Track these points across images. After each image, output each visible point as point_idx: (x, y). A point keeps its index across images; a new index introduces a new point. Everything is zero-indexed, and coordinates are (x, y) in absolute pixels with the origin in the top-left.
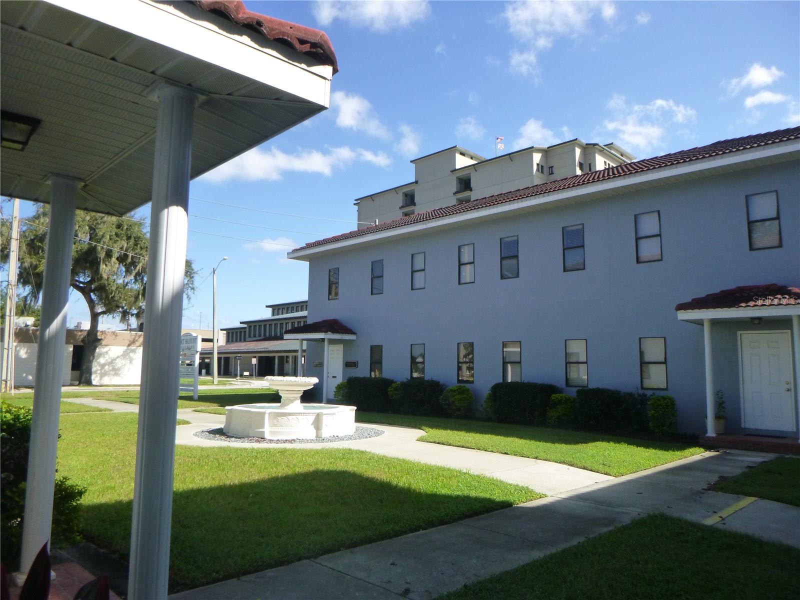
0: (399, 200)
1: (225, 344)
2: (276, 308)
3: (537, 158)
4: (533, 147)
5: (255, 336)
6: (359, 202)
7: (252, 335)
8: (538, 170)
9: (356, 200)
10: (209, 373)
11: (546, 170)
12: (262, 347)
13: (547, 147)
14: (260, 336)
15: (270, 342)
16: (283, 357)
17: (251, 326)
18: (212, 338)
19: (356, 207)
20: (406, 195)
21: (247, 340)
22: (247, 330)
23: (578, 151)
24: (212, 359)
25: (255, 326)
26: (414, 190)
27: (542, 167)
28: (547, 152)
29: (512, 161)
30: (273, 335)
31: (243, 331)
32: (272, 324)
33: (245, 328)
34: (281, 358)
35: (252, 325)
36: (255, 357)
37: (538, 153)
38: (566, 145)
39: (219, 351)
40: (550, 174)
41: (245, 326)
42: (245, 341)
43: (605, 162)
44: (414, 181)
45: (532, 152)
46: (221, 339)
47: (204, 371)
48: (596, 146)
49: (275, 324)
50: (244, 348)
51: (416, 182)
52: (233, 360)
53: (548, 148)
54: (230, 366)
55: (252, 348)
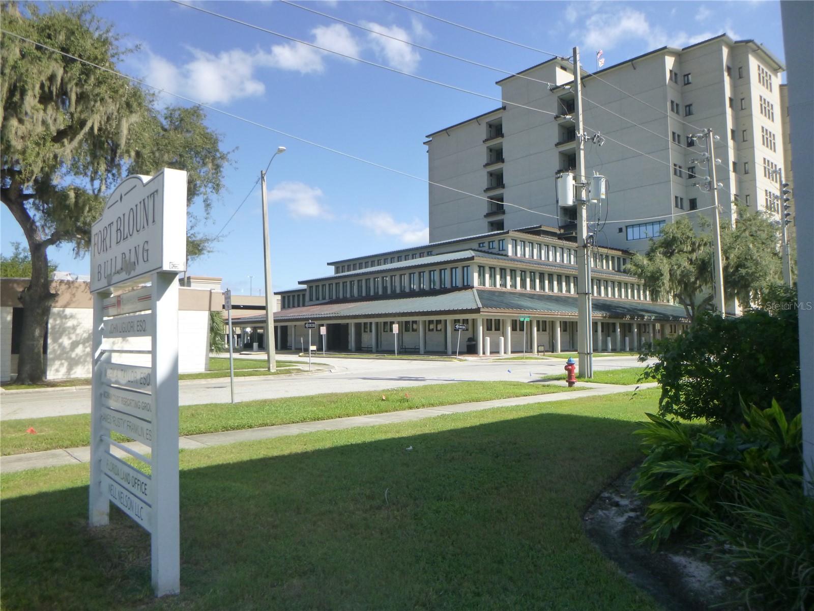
0: (482, 131)
1: (280, 310)
2: (339, 266)
3: (670, 62)
4: (665, 48)
5: (318, 299)
6: (431, 139)
7: (314, 298)
8: (671, 78)
9: (427, 137)
10: (262, 347)
11: (680, 79)
12: (331, 312)
13: (681, 48)
14: (324, 298)
15: (339, 305)
16: (360, 324)
17: (312, 287)
18: (265, 305)
19: (426, 147)
20: (490, 126)
21: (306, 304)
22: (308, 291)
23: (725, 51)
24: (266, 328)
25: (317, 287)
26: (501, 118)
27: (676, 74)
28: (681, 55)
29: (635, 69)
30: (341, 296)
31: (301, 294)
32: (339, 283)
33: (305, 290)
34: (358, 326)
35: (314, 285)
36: (323, 325)
37: (671, 56)
38: (709, 44)
39: (276, 318)
40: (685, 84)
41: (304, 287)
42: (304, 306)
43: (759, 66)
44: (501, 107)
45: (664, 55)
46: (275, 305)
47: (255, 345)
48: (750, 44)
49: (344, 283)
50: (307, 314)
51: (504, 108)
52: (293, 329)
53: (683, 50)
54: (289, 339)
55: (317, 313)
